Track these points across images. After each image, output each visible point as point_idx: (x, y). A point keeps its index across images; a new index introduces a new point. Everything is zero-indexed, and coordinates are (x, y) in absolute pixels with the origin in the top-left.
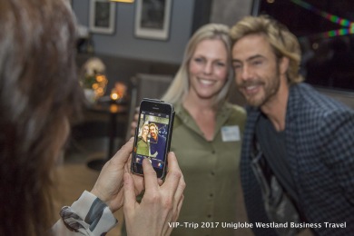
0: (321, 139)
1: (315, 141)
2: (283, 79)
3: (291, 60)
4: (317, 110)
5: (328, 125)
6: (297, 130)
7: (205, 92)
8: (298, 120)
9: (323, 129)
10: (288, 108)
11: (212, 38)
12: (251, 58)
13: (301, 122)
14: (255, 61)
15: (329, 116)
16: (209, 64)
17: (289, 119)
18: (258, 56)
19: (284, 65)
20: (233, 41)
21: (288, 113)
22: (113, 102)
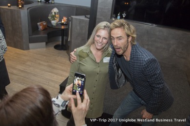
0: (144, 68)
1: (141, 68)
2: (130, 44)
3: (133, 37)
4: (142, 57)
5: (147, 64)
6: (134, 63)
7: (99, 48)
8: (135, 59)
9: (145, 65)
10: (131, 54)
11: (104, 29)
12: (118, 37)
13: (136, 60)
14: (119, 38)
15: (147, 60)
16: (101, 38)
17: (131, 58)
18: (120, 37)
19: (130, 39)
20: (111, 30)
21: (131, 56)
22: (62, 24)
